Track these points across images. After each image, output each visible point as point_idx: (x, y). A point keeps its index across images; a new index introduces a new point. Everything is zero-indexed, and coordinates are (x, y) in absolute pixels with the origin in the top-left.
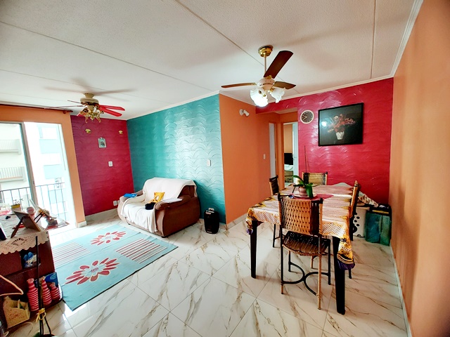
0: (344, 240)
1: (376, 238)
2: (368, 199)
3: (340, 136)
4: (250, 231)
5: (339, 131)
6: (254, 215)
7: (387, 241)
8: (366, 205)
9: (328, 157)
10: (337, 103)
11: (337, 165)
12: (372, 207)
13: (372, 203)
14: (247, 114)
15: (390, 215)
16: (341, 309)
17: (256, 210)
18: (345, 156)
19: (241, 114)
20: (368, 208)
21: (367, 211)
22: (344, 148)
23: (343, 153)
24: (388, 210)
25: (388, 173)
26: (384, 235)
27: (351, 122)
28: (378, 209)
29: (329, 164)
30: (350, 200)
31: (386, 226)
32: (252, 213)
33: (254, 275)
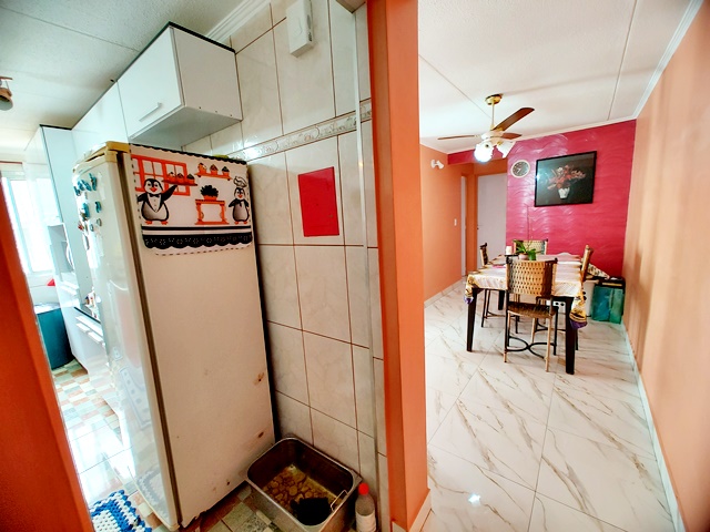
0: (579, 298)
1: (605, 316)
2: (597, 270)
3: (563, 193)
4: (469, 300)
5: (564, 187)
6: (475, 282)
7: (618, 319)
8: (595, 278)
9: (546, 220)
10: (563, 152)
11: (556, 231)
12: (602, 279)
13: (602, 274)
14: (441, 166)
15: (623, 288)
16: (570, 369)
17: (477, 277)
18: (569, 220)
19: (433, 166)
20: (596, 281)
21: (596, 285)
22: (567, 209)
23: (566, 215)
24: (622, 283)
25: (623, 239)
26: (615, 311)
27: (579, 175)
28: (609, 281)
29: (547, 230)
30: (581, 267)
31: (618, 300)
32: (472, 279)
33: (469, 348)
